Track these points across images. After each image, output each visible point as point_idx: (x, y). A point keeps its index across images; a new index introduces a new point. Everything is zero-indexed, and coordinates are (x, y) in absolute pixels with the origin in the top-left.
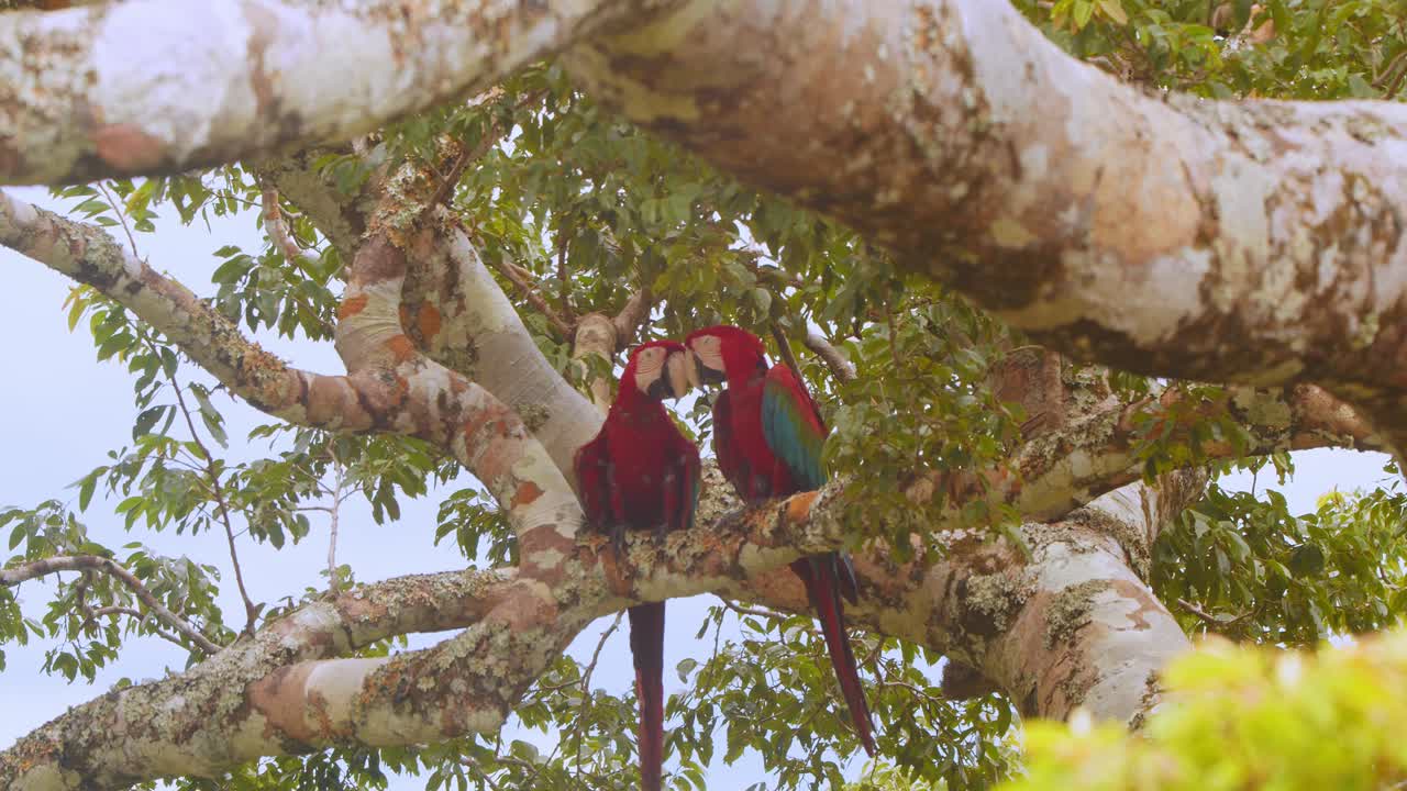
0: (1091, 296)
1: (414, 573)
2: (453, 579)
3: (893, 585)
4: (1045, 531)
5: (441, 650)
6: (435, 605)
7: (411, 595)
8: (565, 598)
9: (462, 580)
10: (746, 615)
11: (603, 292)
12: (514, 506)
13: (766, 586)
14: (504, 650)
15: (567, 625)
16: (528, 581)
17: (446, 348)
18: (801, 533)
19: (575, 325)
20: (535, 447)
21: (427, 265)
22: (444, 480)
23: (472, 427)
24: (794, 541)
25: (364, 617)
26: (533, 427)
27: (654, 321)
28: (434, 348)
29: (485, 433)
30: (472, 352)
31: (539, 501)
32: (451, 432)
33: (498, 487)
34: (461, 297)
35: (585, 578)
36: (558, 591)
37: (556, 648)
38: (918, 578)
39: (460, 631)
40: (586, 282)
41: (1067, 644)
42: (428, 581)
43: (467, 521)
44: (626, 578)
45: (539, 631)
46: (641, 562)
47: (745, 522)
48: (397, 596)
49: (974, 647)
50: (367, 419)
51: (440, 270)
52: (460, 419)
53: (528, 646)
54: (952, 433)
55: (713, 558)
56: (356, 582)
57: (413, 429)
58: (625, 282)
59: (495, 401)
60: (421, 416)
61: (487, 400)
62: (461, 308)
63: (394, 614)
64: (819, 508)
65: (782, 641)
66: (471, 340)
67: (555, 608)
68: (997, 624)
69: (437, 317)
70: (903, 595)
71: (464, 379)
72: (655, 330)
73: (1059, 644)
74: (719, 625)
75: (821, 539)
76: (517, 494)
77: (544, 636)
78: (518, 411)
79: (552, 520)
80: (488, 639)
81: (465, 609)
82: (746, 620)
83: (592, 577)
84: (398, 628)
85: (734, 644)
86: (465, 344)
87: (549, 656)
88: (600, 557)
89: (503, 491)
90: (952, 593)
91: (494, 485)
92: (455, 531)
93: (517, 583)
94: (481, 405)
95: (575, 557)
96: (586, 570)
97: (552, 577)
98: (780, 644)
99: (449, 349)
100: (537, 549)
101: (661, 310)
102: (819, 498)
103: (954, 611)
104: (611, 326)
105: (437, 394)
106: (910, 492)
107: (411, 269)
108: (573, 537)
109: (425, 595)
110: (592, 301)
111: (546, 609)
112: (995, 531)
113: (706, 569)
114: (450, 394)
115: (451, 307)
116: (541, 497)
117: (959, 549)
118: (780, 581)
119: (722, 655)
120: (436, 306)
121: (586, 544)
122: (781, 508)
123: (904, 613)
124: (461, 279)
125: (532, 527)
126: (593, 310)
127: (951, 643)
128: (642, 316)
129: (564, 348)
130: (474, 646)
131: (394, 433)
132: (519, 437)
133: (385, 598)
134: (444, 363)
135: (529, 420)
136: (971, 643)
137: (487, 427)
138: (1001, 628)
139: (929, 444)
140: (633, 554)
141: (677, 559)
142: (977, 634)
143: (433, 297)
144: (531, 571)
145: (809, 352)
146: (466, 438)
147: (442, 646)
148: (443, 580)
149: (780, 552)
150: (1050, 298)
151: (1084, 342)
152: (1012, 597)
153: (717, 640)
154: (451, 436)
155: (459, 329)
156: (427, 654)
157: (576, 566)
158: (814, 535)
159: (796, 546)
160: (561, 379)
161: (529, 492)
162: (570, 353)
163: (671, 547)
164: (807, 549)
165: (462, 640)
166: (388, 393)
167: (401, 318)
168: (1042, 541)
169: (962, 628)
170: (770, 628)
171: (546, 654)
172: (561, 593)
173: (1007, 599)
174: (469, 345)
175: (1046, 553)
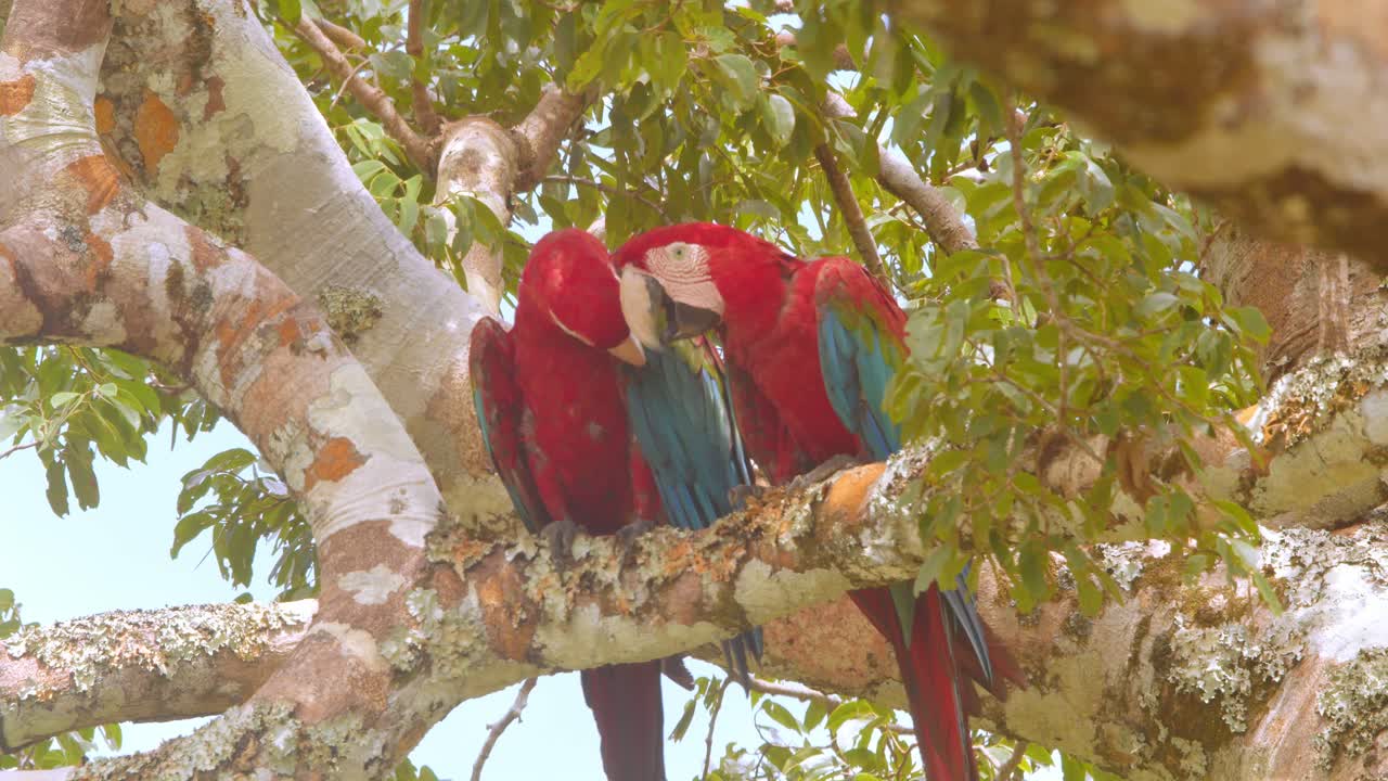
0: (1311, 122)
1: (125, 609)
2: (198, 621)
3: (1032, 643)
4: (1322, 544)
5: (167, 755)
6: (164, 669)
7: (118, 650)
8: (406, 660)
9: (215, 622)
10: (767, 696)
11: (496, 77)
12: (309, 484)
13: (791, 641)
14: (285, 759)
15: (408, 713)
16: (335, 628)
17: (186, 181)
18: (853, 542)
19: (438, 139)
20: (351, 373)
21: (152, 23)
22: (191, 431)
23: (230, 332)
24: (840, 559)
25: (27, 692)
26: (349, 336)
27: (592, 133)
28: (161, 179)
29: (258, 345)
30: (237, 191)
31: (357, 476)
32: (192, 339)
33: (281, 448)
34: (215, 85)
35: (442, 623)
36: (391, 648)
37: (388, 756)
38: (1078, 630)
39: (207, 720)
40: (466, 56)
41: (1360, 762)
42: (150, 624)
43: (234, 509)
44: (521, 622)
45: (355, 722)
46: (549, 593)
47: (747, 521)
48: (90, 651)
49: (1184, 763)
50: (32, 316)
51: (177, 32)
52: (210, 318)
53: (334, 751)
54: (1132, 363)
55: (685, 589)
56: (25, 622)
57: (119, 334)
58: (538, 58)
59: (276, 284)
60: (135, 312)
61: (261, 282)
62: (215, 105)
63: (84, 687)
64: (887, 496)
65: (834, 746)
66: (234, 168)
67: (387, 680)
68: (1227, 719)
69: (172, 122)
70: (1051, 661)
71: (218, 241)
72: (596, 150)
73: (1345, 760)
74: (715, 713)
75: (890, 554)
76: (316, 460)
77: (363, 731)
78: (323, 301)
79: (383, 513)
80: (258, 735)
81: (220, 678)
82: (767, 706)
83: (457, 622)
84: (89, 711)
85: (743, 751)
86: (222, 173)
87: (373, 770)
88: (472, 585)
89: (288, 456)
90: (1144, 659)
91: (273, 443)
92: (211, 529)
93: (315, 630)
94: (249, 291)
95: (425, 583)
96: (445, 608)
97: (381, 622)
98: (830, 753)
99: (191, 183)
100: (352, 569)
101: (606, 112)
102: (887, 478)
103: (1147, 694)
104: (508, 141)
105: (165, 267)
106: (1057, 470)
107: (119, 30)
108: (422, 544)
109: (144, 650)
110: (475, 92)
111: (367, 680)
112: (1207, 552)
113: (672, 608)
114: (190, 270)
115: (196, 103)
116: (362, 468)
117: (1156, 577)
118: (816, 634)
119: (720, 773)
120: (168, 100)
121: (445, 557)
122: (815, 495)
123: (1052, 697)
124: (217, 47)
125: (345, 525)
126: (475, 109)
127: (1141, 754)
128: (570, 122)
129: (413, 185)
130: (230, 749)
131: (87, 344)
132: (322, 352)
133: (66, 655)
134: (182, 210)
135: (342, 319)
136: (1179, 754)
137: (262, 334)
138: (1236, 727)
139: (1086, 383)
140: (535, 577)
141: (617, 590)
142: (1190, 738)
143: (162, 84)
144: (341, 609)
145: (889, 196)
146: (220, 353)
147: (169, 747)
148: (179, 622)
149: (812, 580)
150: (1231, 126)
151: (1296, 208)
152: (1258, 670)
153: (709, 742)
154: (193, 349)
155: (211, 144)
156: (140, 764)
157: (428, 598)
158: (876, 547)
159: (842, 567)
160: (406, 242)
161: (339, 459)
162: (427, 195)
163: (606, 567)
164: (863, 574)
165: (206, 737)
166: (73, 266)
167: (99, 124)
168: (1315, 562)
169: (1161, 727)
170: (811, 721)
171: (366, 766)
172: (398, 651)
173: (1247, 673)
174: (228, 177)
175: (1323, 586)
